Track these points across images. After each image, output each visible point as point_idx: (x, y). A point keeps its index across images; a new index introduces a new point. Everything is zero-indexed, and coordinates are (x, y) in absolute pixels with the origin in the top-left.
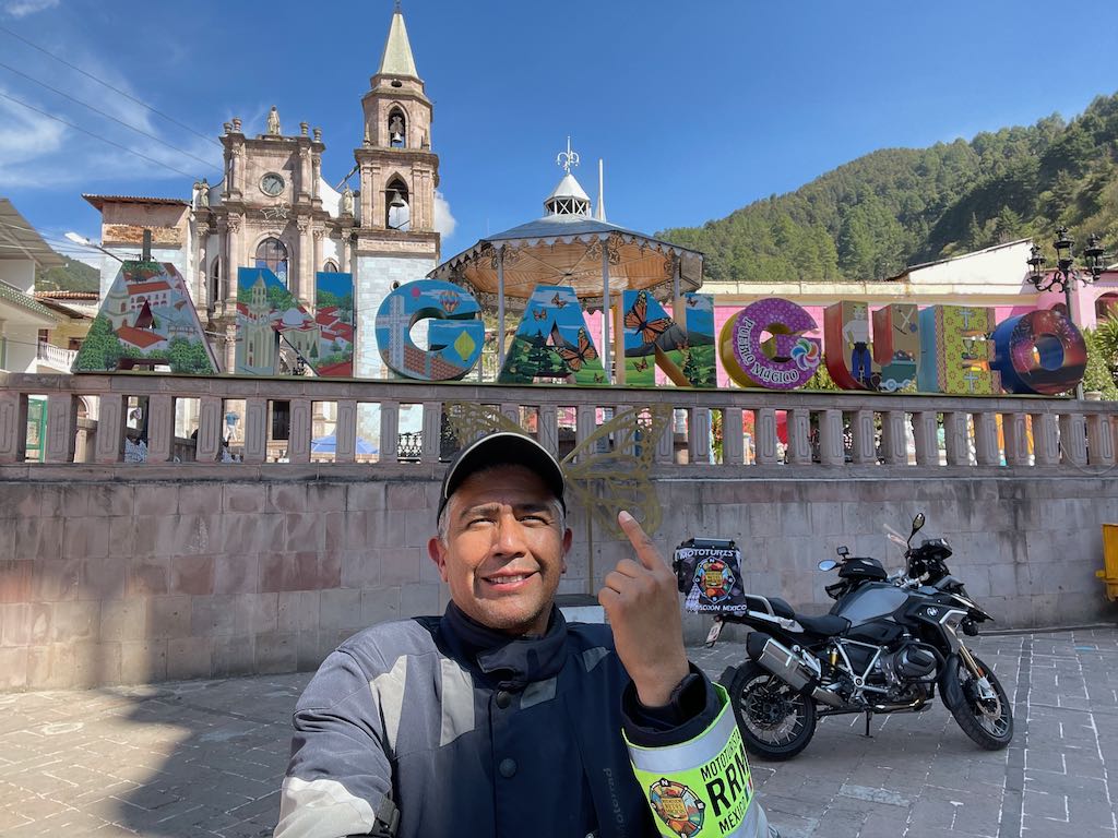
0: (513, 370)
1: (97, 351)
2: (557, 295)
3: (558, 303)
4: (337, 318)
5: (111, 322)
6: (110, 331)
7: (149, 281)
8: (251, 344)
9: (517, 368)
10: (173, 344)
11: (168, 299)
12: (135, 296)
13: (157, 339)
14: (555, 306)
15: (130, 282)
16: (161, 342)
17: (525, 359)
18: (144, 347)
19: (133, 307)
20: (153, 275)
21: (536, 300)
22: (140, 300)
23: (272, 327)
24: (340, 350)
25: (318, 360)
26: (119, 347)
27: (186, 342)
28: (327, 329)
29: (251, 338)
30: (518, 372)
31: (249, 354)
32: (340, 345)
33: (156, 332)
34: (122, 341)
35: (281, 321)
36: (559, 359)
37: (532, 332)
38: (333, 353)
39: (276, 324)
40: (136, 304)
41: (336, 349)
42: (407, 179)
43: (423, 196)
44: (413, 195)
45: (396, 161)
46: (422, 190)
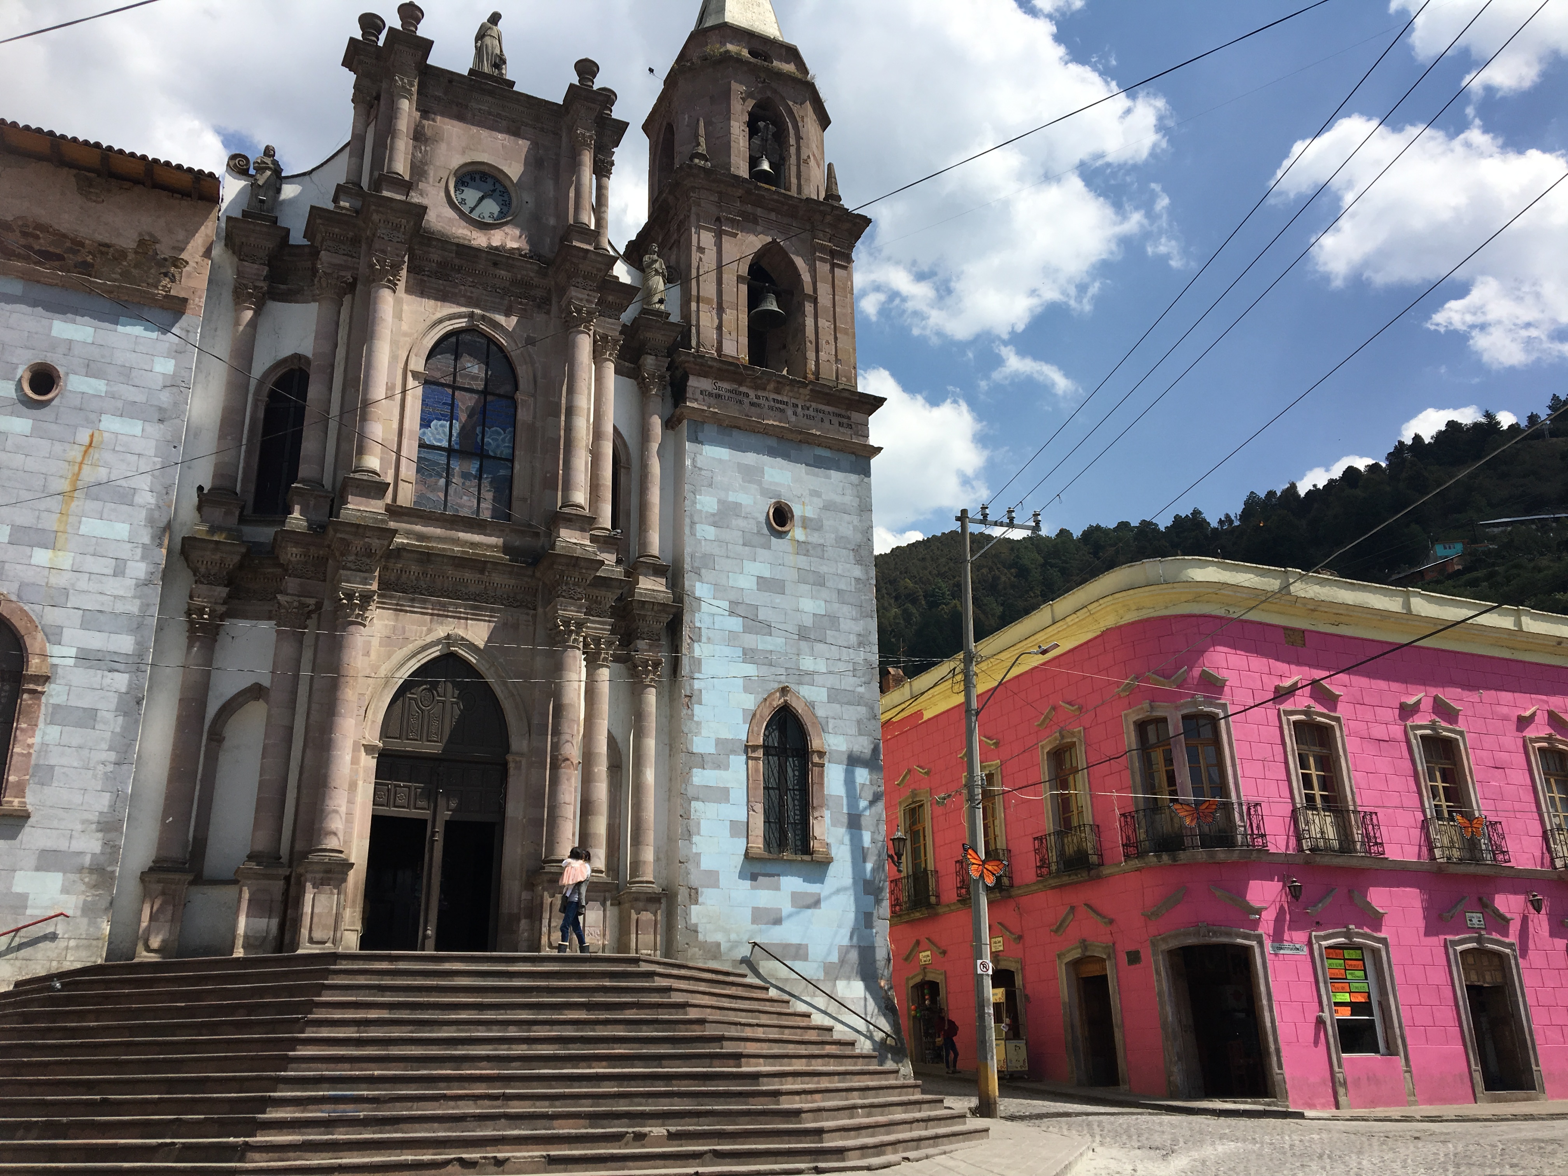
42: (800, 263)
43: (837, 310)
44: (815, 301)
45: (773, 216)
46: (834, 295)
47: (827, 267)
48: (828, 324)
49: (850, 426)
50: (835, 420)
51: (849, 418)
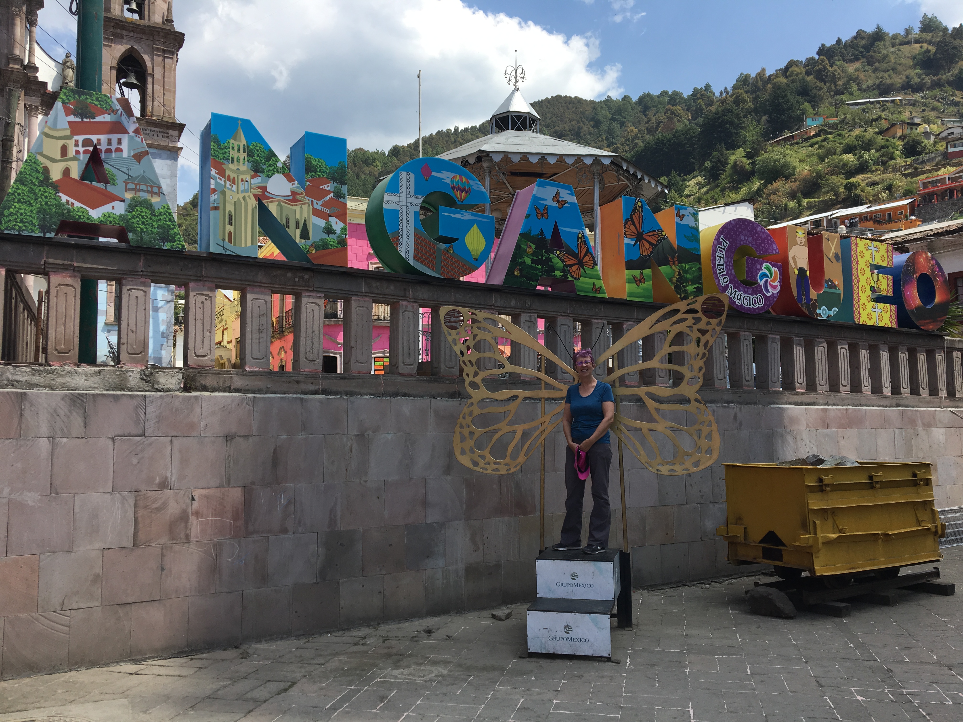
0: (517, 273)
1: (29, 209)
2: (558, 193)
3: (558, 202)
4: (329, 192)
5: (46, 171)
6: (46, 180)
7: (99, 119)
8: (230, 216)
9: (521, 271)
10: (131, 207)
11: (124, 146)
12: (81, 138)
13: (112, 198)
14: (554, 204)
15: (72, 118)
16: (116, 203)
17: (528, 261)
18: (93, 208)
19: (78, 152)
20: (103, 113)
21: (538, 195)
22: (87, 142)
23: (255, 195)
24: (335, 233)
25: (309, 242)
26: (59, 205)
27: (149, 206)
28: (318, 205)
29: (230, 208)
30: (521, 276)
31: (229, 228)
32: (335, 227)
33: (110, 188)
34: (64, 198)
35: (264, 189)
36: (560, 265)
37: (535, 232)
38: (325, 236)
39: (259, 191)
40: (81, 149)
41: (329, 230)
42: (146, 57)
43: (165, 80)
44: (153, 76)
45: (132, 34)
46: (164, 72)
47: (161, 58)
48: (159, 87)
49: (168, 137)
50: (160, 135)
51: (168, 133)
